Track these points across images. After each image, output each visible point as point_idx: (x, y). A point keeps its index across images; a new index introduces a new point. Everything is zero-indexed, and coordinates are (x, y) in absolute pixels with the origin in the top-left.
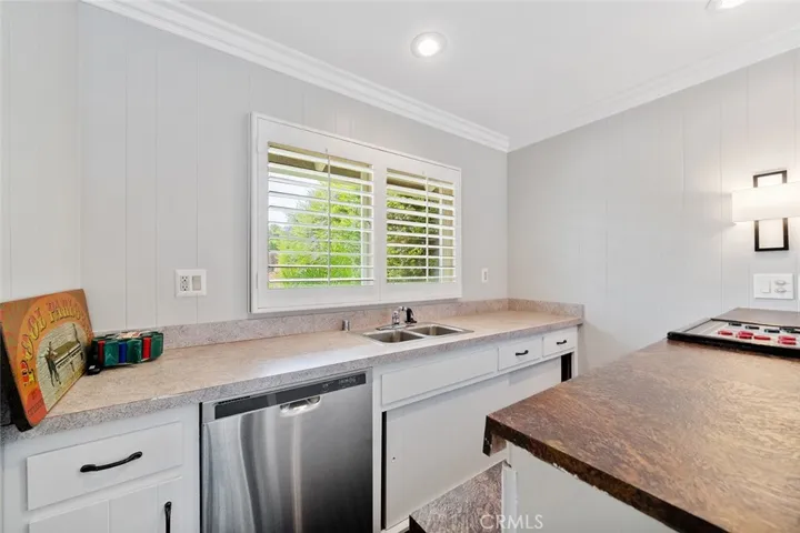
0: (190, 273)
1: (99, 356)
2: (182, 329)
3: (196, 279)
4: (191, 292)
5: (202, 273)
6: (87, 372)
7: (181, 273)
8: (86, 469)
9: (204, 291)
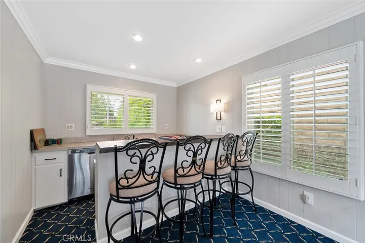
0: (70, 125)
1: (47, 143)
2: (68, 138)
3: (71, 126)
4: (70, 129)
5: (73, 125)
6: (45, 145)
7: (67, 125)
8: (46, 160)
9: (73, 129)
